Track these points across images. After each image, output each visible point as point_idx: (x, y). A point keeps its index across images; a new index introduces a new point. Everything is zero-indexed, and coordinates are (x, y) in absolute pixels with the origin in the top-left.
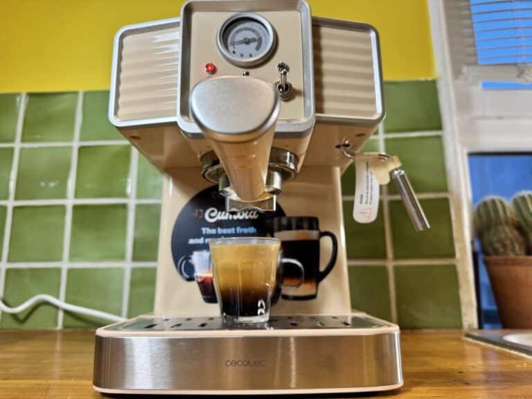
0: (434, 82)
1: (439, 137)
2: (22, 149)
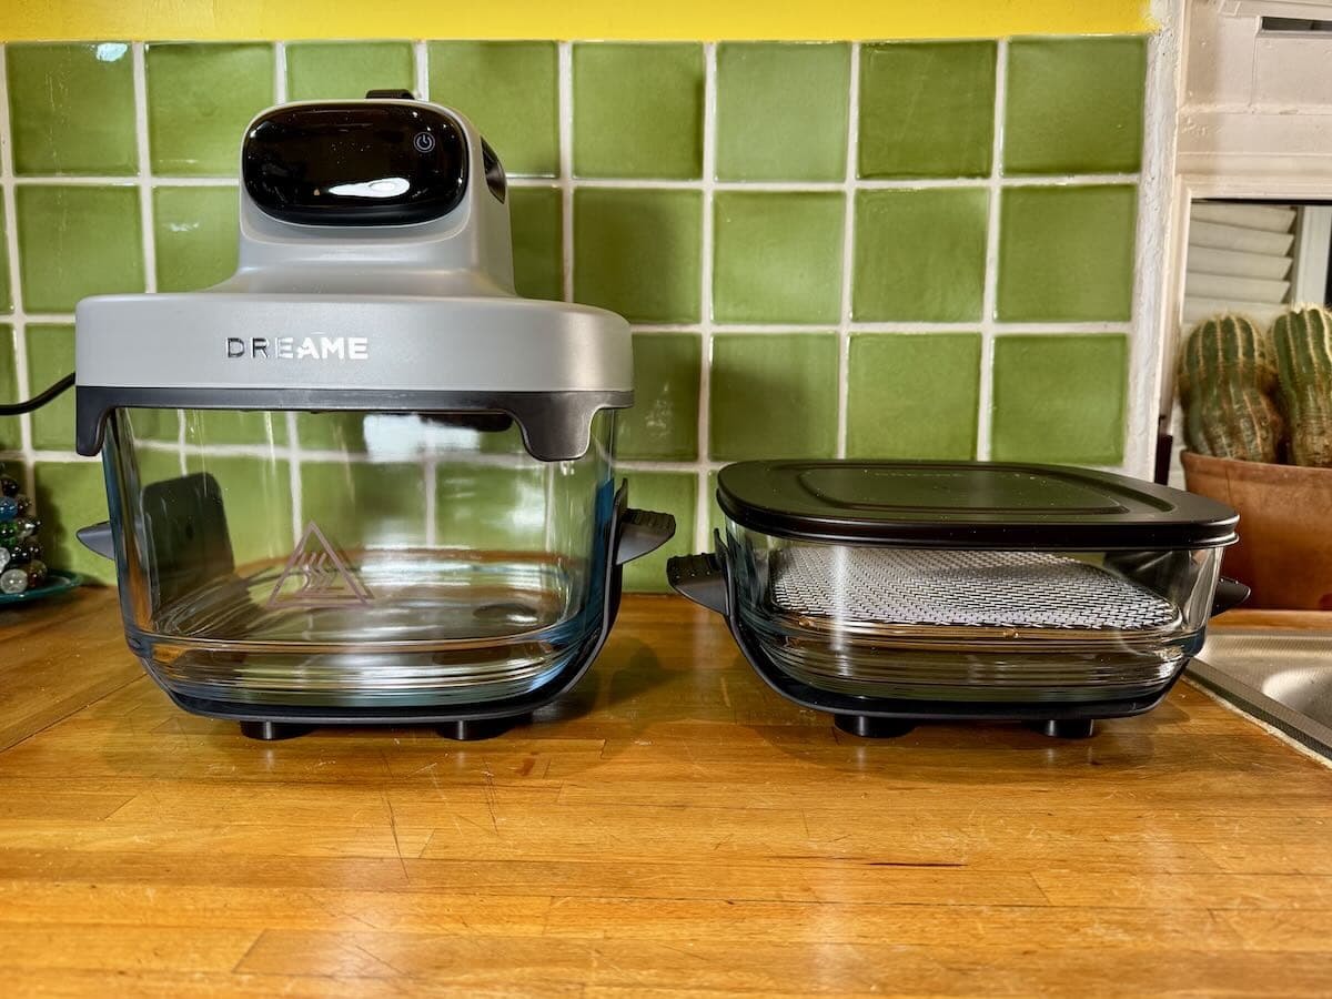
0: (1141, 43)
1: (1130, 189)
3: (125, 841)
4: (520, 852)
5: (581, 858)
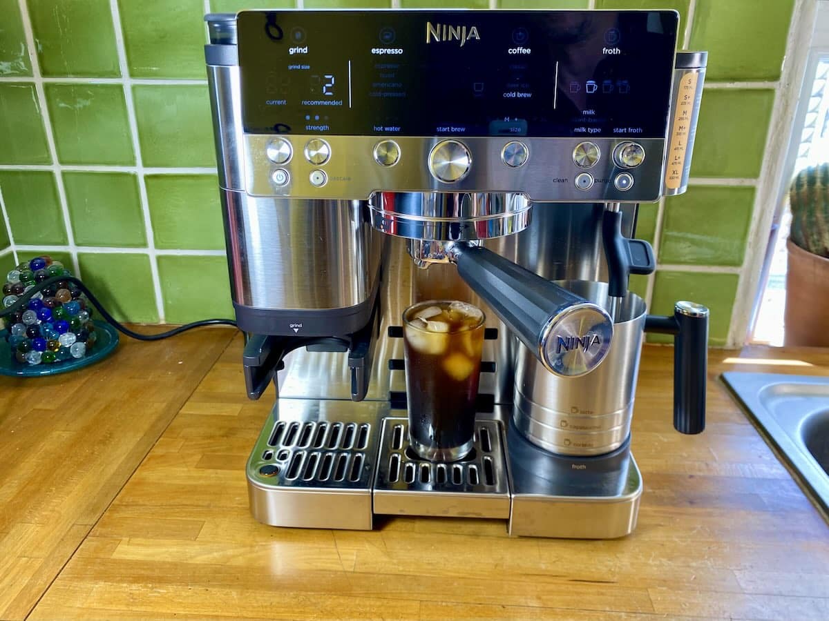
1: (770, 91)
2: (134, 88)
3: (211, 556)
4: (401, 568)
5: (430, 573)
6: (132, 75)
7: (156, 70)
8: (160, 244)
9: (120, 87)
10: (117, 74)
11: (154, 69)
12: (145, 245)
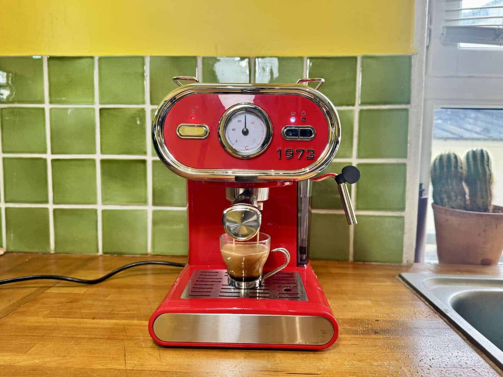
0: (410, 58)
1: (406, 110)
3: (32, 362)
6: (51, 102)
7: (65, 100)
8: (56, 201)
9: (43, 109)
10: (42, 102)
11: (64, 99)
12: (47, 202)
